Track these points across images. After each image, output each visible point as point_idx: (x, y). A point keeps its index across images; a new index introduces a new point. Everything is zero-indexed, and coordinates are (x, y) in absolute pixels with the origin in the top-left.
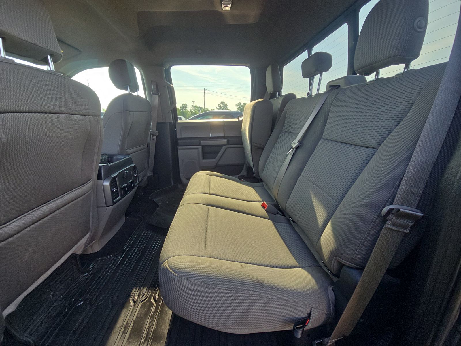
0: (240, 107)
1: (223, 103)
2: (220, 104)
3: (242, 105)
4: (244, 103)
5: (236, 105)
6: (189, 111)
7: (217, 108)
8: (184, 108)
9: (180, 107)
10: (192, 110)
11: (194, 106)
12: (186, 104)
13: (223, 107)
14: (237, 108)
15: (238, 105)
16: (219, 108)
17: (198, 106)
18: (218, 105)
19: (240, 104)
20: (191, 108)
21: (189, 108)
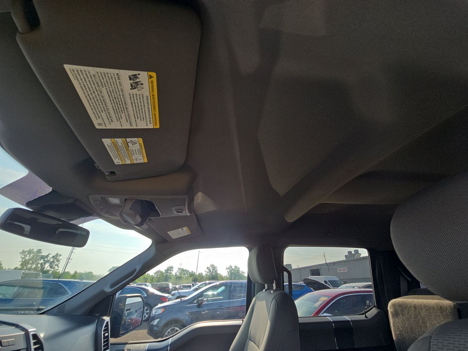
0: (231, 271)
1: (213, 266)
2: (209, 267)
3: (233, 269)
4: (235, 266)
5: (227, 269)
6: (174, 275)
7: (205, 271)
8: (169, 271)
9: (165, 270)
10: (178, 274)
11: (180, 269)
12: (173, 266)
13: (212, 271)
14: (228, 272)
15: (229, 268)
16: (208, 271)
17: (185, 269)
18: (208, 268)
19: (231, 267)
20: (177, 271)
21: (174, 272)
